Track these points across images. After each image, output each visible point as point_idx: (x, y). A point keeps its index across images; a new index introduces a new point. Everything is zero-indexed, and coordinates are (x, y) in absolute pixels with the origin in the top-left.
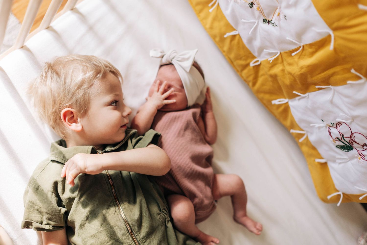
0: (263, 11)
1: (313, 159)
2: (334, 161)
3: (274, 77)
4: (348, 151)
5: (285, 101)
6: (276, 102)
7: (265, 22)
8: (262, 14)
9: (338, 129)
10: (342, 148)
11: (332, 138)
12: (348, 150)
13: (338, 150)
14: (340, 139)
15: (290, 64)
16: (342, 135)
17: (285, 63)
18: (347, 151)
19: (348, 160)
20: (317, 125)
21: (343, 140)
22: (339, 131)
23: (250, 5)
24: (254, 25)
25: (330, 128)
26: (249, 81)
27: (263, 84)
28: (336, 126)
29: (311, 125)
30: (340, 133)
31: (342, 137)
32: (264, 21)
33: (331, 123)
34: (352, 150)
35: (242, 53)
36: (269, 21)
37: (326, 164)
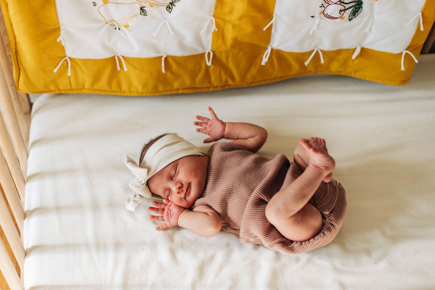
0: (157, 2)
1: (350, 62)
2: (365, 35)
3: (236, 43)
4: (361, 9)
5: (269, 51)
6: (265, 60)
7: (170, 10)
8: (160, 5)
9: (331, 3)
10: (354, 13)
11: (337, 18)
12: (359, 8)
13: (355, 21)
14: (343, 8)
15: (231, 12)
16: (339, 3)
17: (227, 18)
18: (360, 11)
19: (372, 17)
20: (315, 27)
21: (347, 6)
22: (333, 3)
23: (143, 14)
24: (168, 27)
25: (325, 13)
26: (226, 81)
27: (238, 66)
28: (327, 3)
29: (311, 33)
30: (335, 3)
31: (342, 4)
32: (168, 10)
33: (320, 7)
34: (363, 3)
35: (190, 66)
36: (171, 2)
37: (363, 49)
